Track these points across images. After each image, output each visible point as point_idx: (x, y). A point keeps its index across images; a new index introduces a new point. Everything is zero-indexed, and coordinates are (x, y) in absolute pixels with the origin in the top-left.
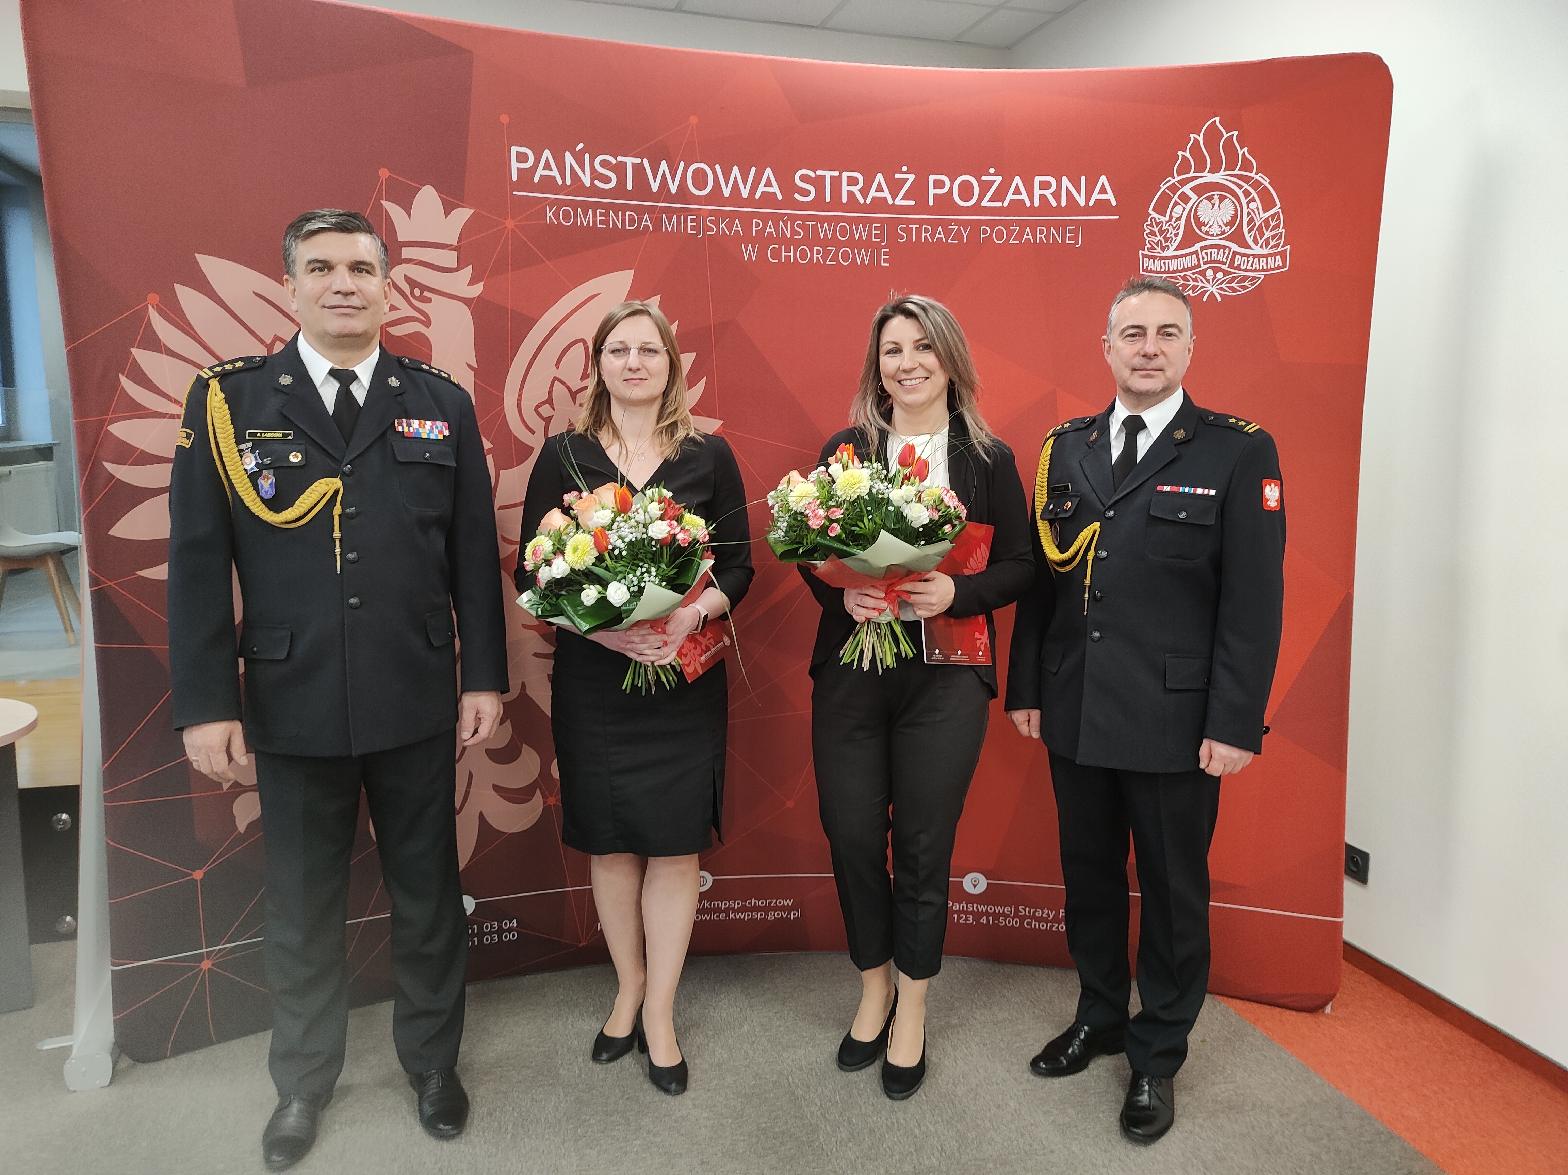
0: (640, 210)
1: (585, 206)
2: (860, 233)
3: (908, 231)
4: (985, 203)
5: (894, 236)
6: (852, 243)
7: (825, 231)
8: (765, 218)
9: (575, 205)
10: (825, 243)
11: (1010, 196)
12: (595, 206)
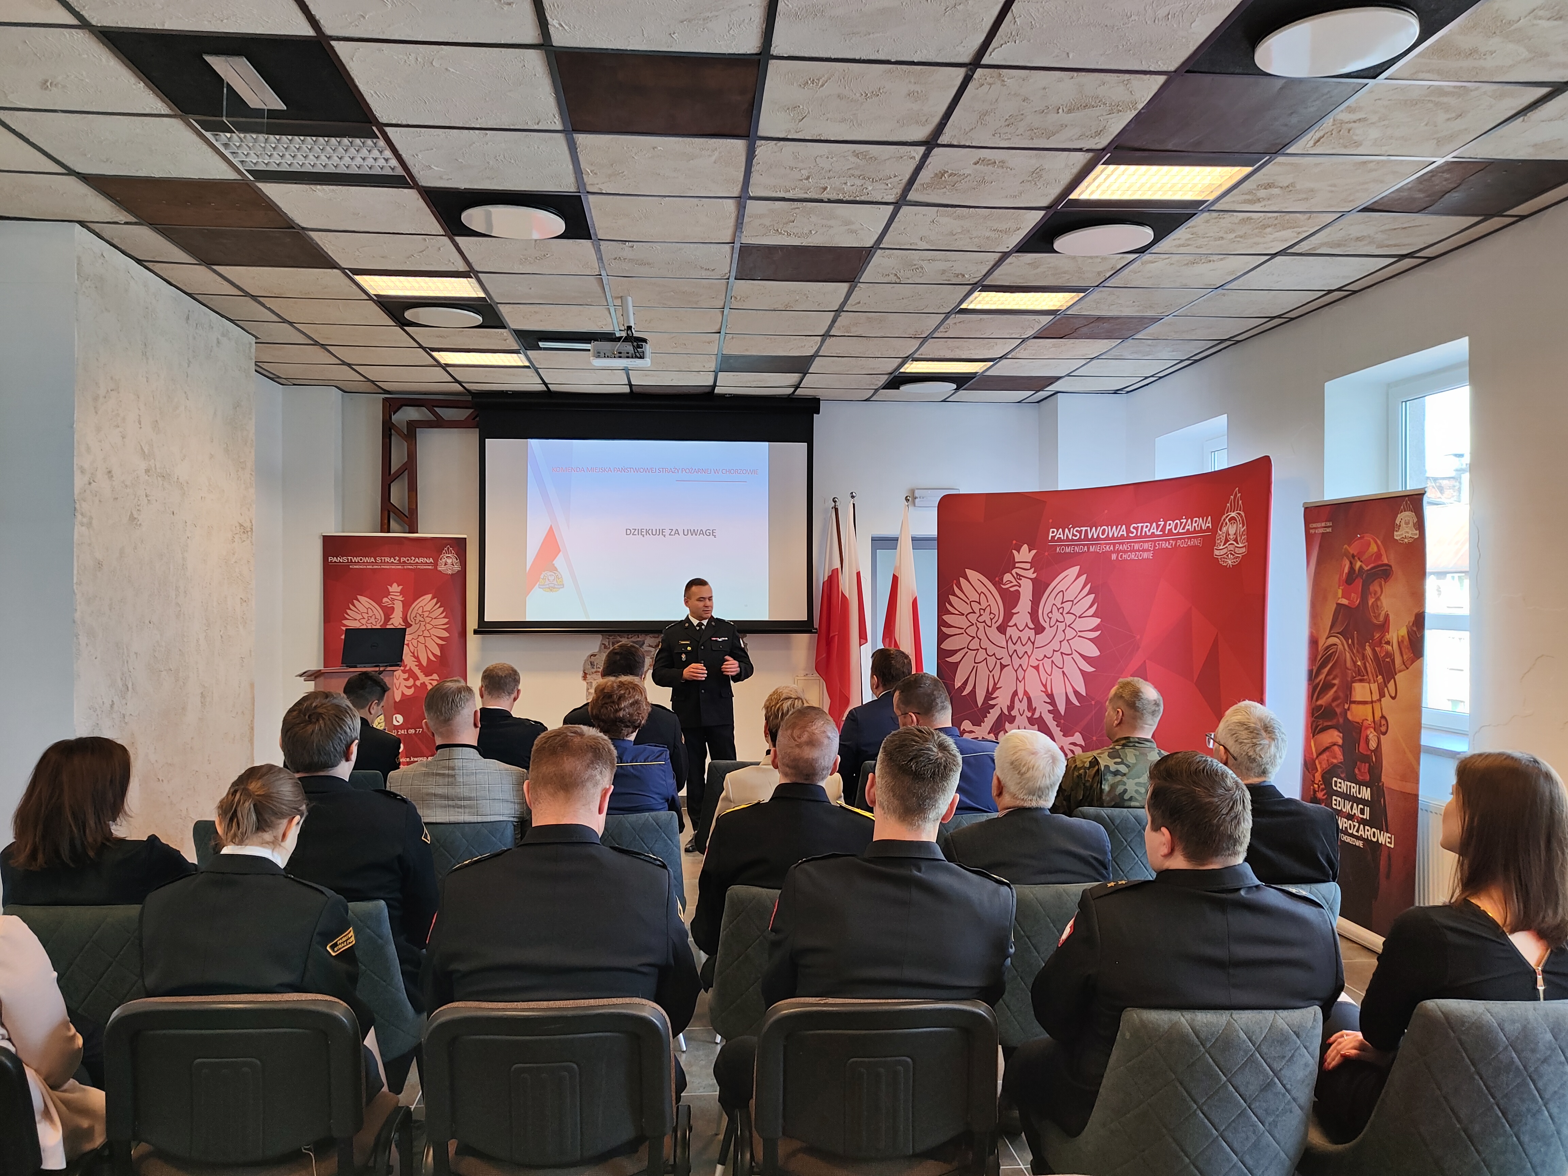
0: (1084, 545)
1: (1068, 545)
2: (1146, 546)
3: (1159, 544)
4: (1181, 531)
5: (1155, 546)
6: (1144, 551)
7: (1137, 546)
8: (1119, 543)
9: (1065, 545)
10: (1137, 551)
11: (1187, 527)
12: (1071, 545)
